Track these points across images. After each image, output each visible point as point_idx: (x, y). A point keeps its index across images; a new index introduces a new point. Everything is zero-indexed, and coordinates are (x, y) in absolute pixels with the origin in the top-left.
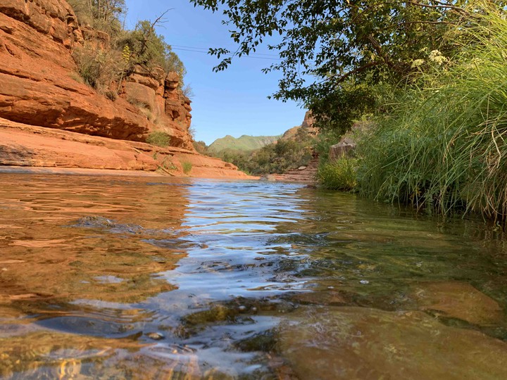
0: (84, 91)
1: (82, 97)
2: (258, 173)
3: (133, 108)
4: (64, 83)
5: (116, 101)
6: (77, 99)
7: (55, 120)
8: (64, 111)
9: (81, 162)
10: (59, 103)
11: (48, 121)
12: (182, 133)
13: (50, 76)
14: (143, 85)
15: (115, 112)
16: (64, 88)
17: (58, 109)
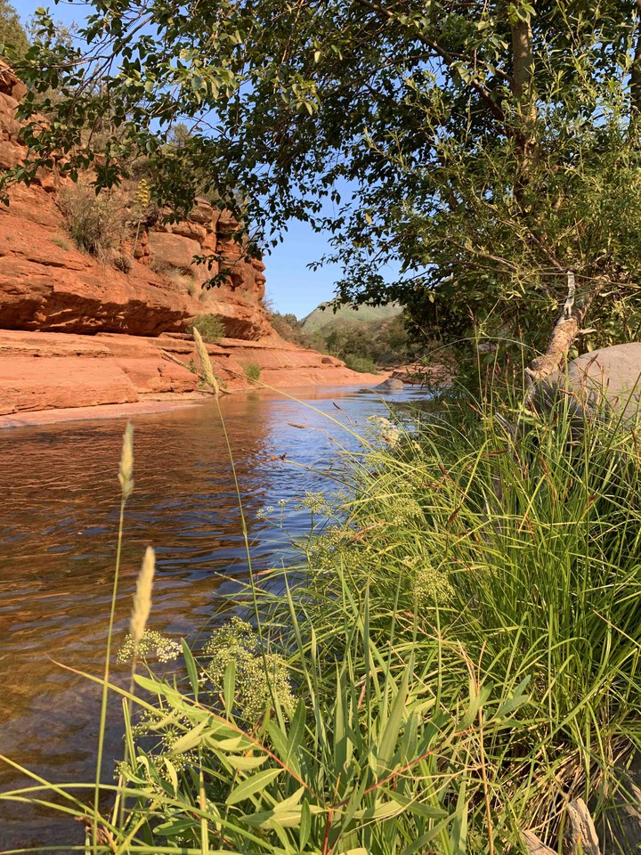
0: (75, 264)
1: (72, 274)
2: (390, 362)
3: (159, 280)
4: (42, 255)
5: (131, 272)
6: (64, 279)
7: (32, 316)
8: (44, 300)
9: (58, 399)
10: (35, 289)
11: (22, 318)
12: (248, 311)
13: (19, 246)
14: (179, 237)
15: (130, 292)
16: (43, 263)
17: (35, 298)
